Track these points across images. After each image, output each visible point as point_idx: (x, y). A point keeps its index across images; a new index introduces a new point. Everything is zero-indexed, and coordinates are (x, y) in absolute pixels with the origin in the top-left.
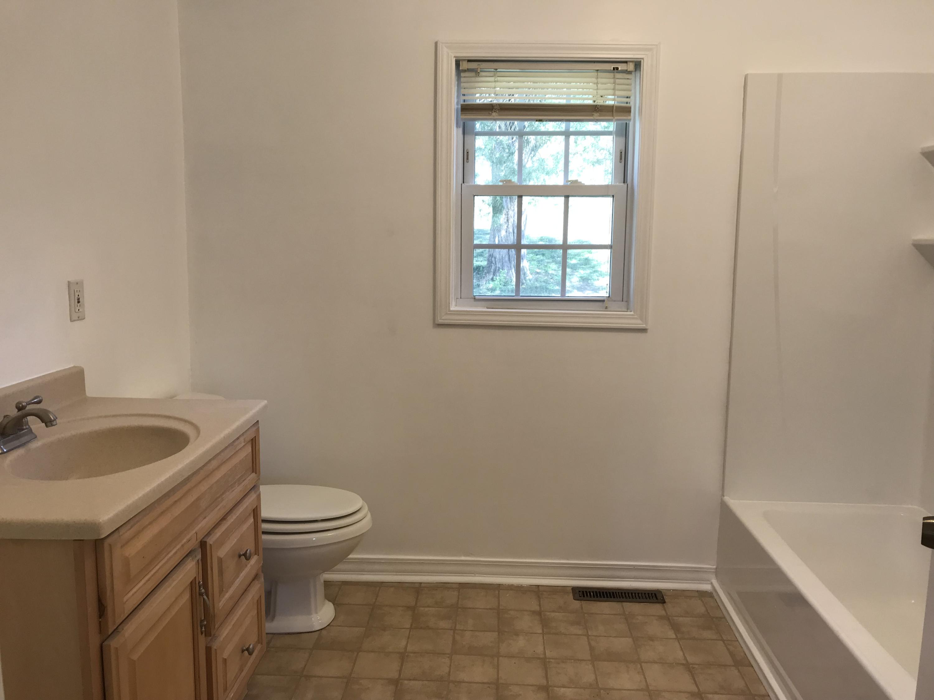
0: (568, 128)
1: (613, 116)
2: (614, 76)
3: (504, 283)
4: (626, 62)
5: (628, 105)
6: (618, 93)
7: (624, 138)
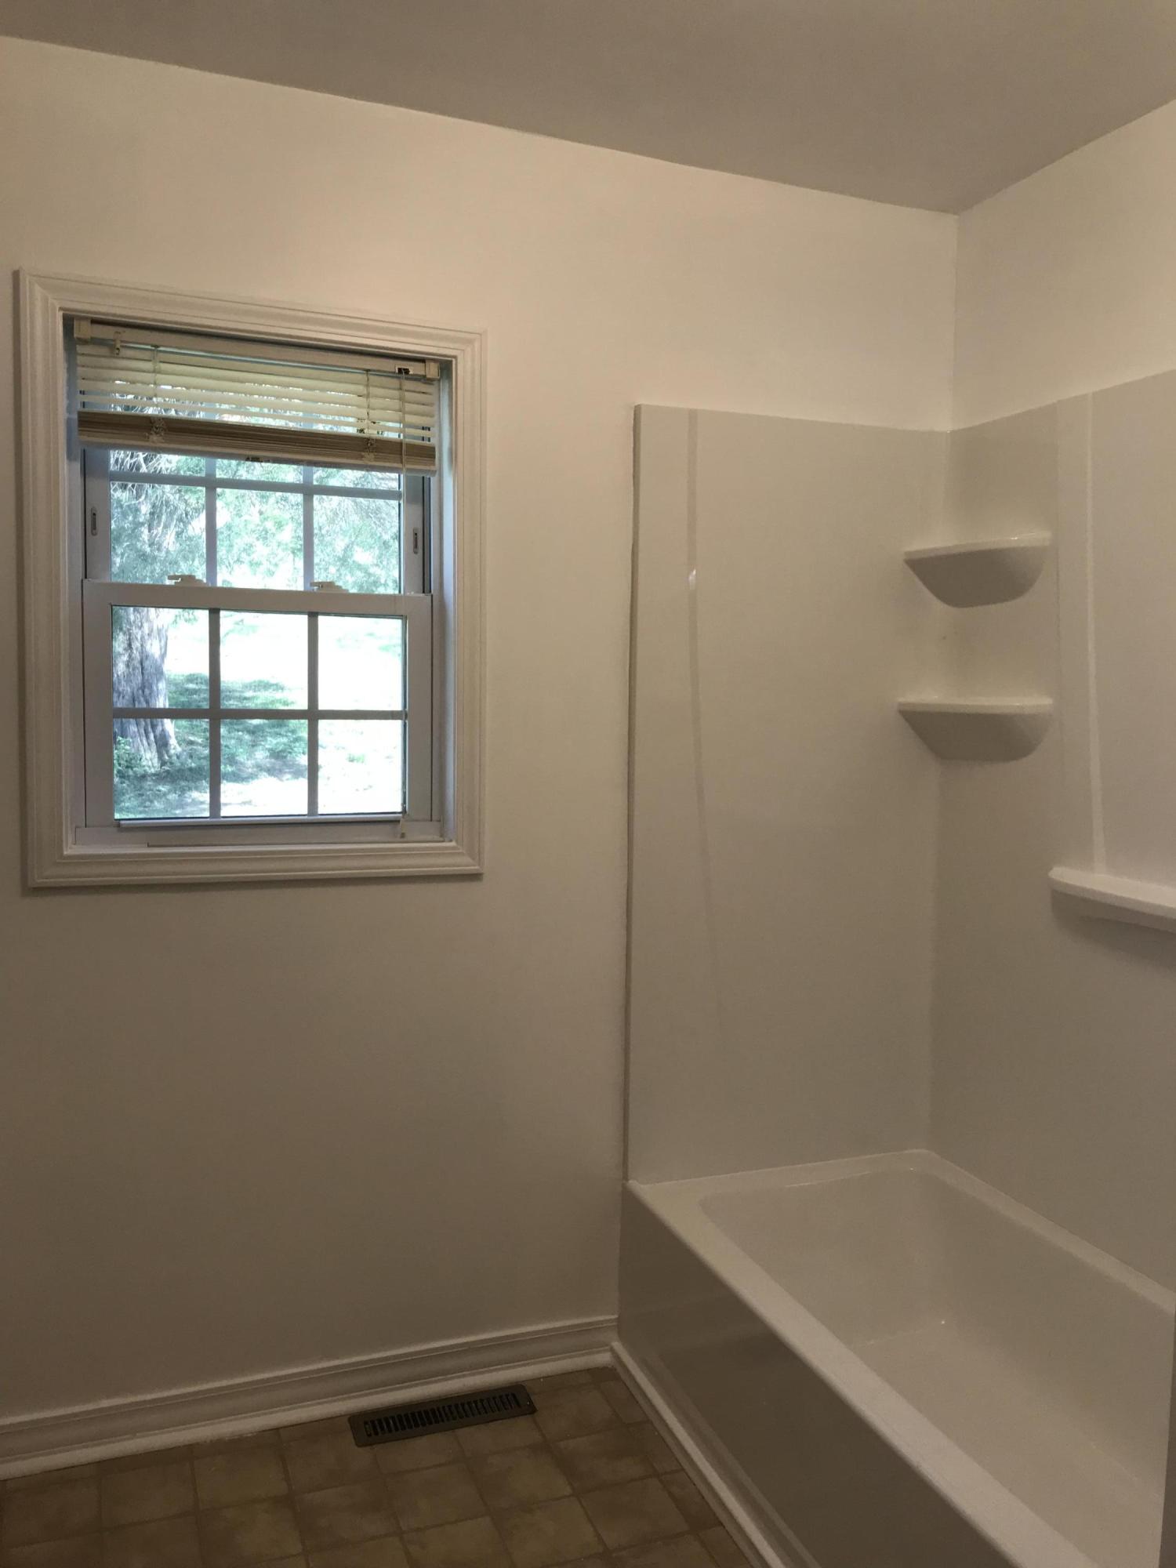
0: (308, 478)
1: (402, 462)
2: (401, 385)
3: (126, 761)
4: (423, 361)
5: (426, 443)
6: (409, 419)
7: (421, 508)
